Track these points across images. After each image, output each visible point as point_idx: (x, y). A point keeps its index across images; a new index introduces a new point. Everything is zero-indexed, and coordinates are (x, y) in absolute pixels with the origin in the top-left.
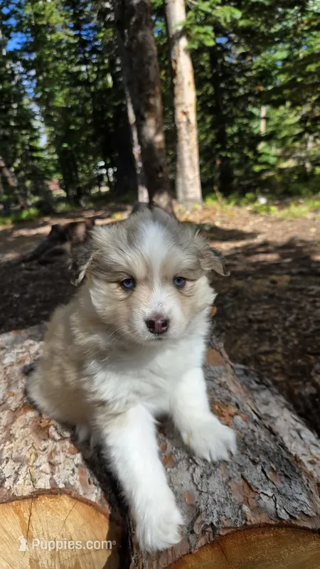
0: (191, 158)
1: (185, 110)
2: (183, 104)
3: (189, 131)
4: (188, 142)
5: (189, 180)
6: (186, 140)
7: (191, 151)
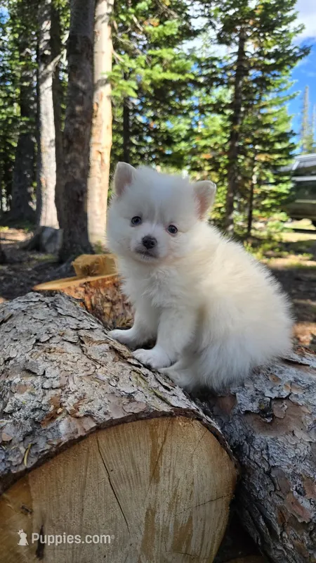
0: (100, 195)
1: (101, 151)
2: (100, 144)
3: (102, 170)
4: (100, 179)
5: (97, 215)
6: (98, 178)
7: (101, 188)
